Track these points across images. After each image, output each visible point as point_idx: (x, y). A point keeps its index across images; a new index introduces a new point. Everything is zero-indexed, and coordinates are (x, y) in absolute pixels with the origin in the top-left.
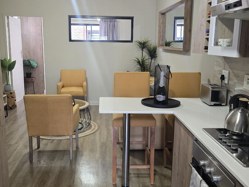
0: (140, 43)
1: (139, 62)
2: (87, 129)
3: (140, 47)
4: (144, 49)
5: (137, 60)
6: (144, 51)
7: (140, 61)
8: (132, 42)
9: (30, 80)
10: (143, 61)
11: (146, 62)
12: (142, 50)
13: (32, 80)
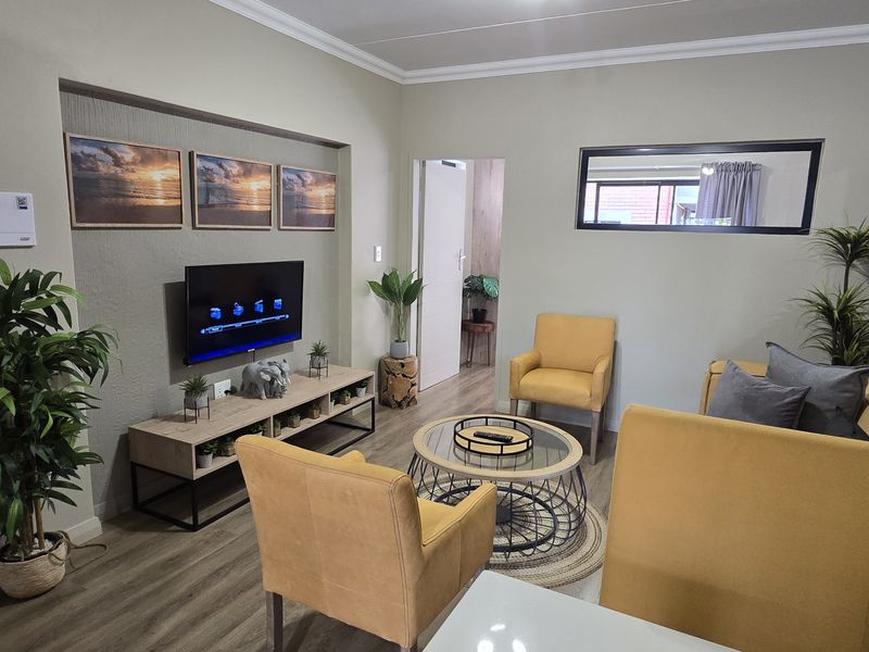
0: (842, 239)
1: (827, 311)
2: (559, 554)
3: (839, 252)
4: (854, 262)
5: (820, 301)
6: (855, 266)
7: (834, 305)
8: (807, 233)
9: (480, 329)
10: (846, 307)
11: (858, 310)
12: (849, 265)
13: (484, 328)
